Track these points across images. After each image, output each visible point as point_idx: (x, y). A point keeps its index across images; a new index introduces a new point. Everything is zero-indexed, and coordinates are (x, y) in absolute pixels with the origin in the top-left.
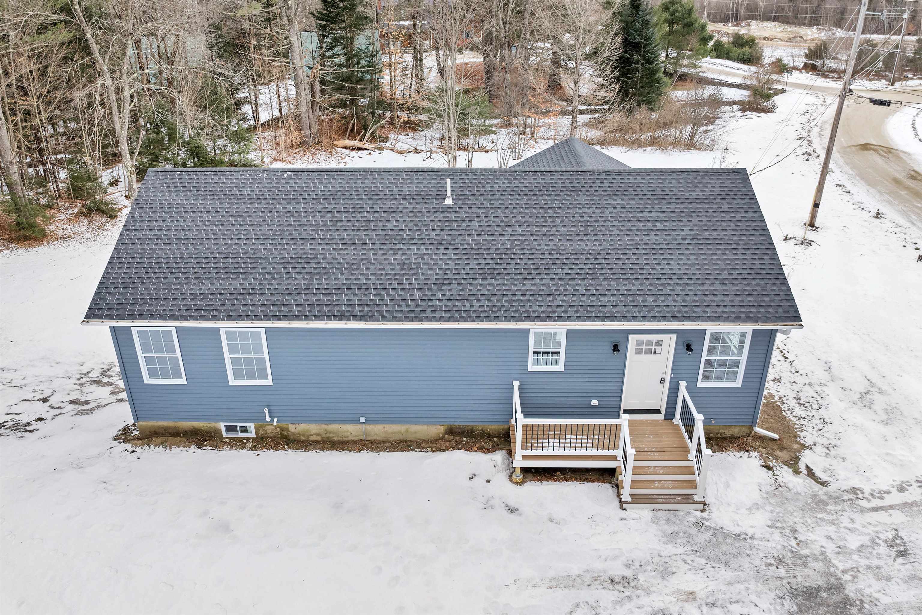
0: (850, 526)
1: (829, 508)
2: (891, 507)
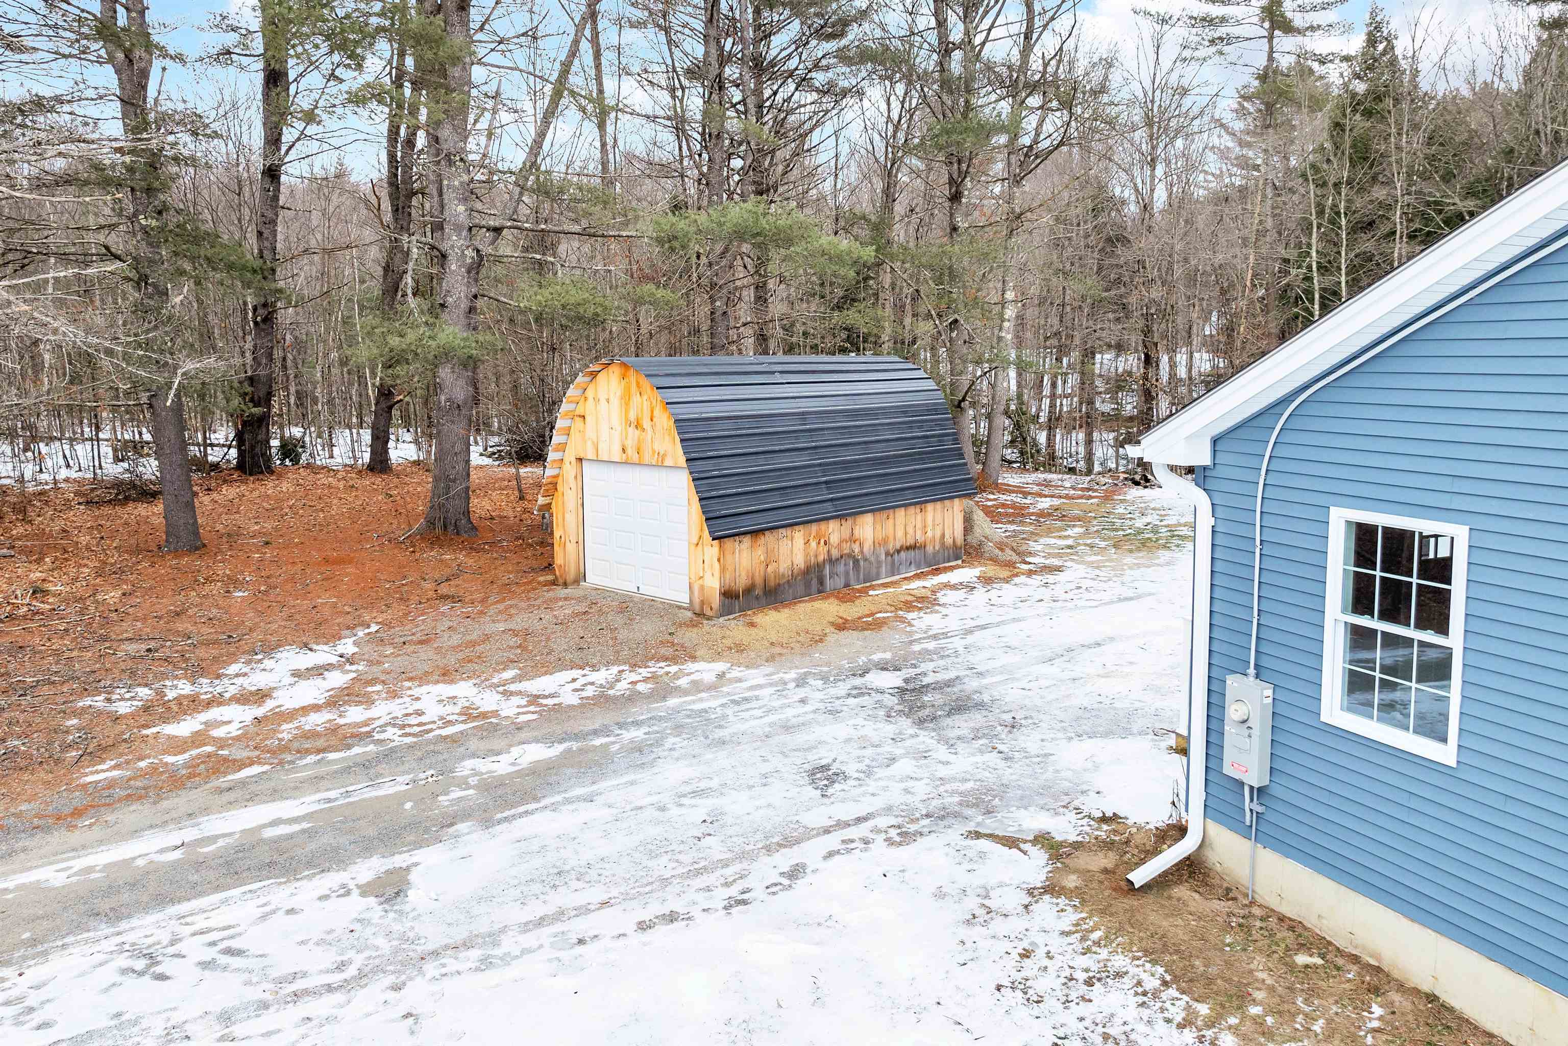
0: (911, 783)
1: (957, 799)
2: (827, 831)
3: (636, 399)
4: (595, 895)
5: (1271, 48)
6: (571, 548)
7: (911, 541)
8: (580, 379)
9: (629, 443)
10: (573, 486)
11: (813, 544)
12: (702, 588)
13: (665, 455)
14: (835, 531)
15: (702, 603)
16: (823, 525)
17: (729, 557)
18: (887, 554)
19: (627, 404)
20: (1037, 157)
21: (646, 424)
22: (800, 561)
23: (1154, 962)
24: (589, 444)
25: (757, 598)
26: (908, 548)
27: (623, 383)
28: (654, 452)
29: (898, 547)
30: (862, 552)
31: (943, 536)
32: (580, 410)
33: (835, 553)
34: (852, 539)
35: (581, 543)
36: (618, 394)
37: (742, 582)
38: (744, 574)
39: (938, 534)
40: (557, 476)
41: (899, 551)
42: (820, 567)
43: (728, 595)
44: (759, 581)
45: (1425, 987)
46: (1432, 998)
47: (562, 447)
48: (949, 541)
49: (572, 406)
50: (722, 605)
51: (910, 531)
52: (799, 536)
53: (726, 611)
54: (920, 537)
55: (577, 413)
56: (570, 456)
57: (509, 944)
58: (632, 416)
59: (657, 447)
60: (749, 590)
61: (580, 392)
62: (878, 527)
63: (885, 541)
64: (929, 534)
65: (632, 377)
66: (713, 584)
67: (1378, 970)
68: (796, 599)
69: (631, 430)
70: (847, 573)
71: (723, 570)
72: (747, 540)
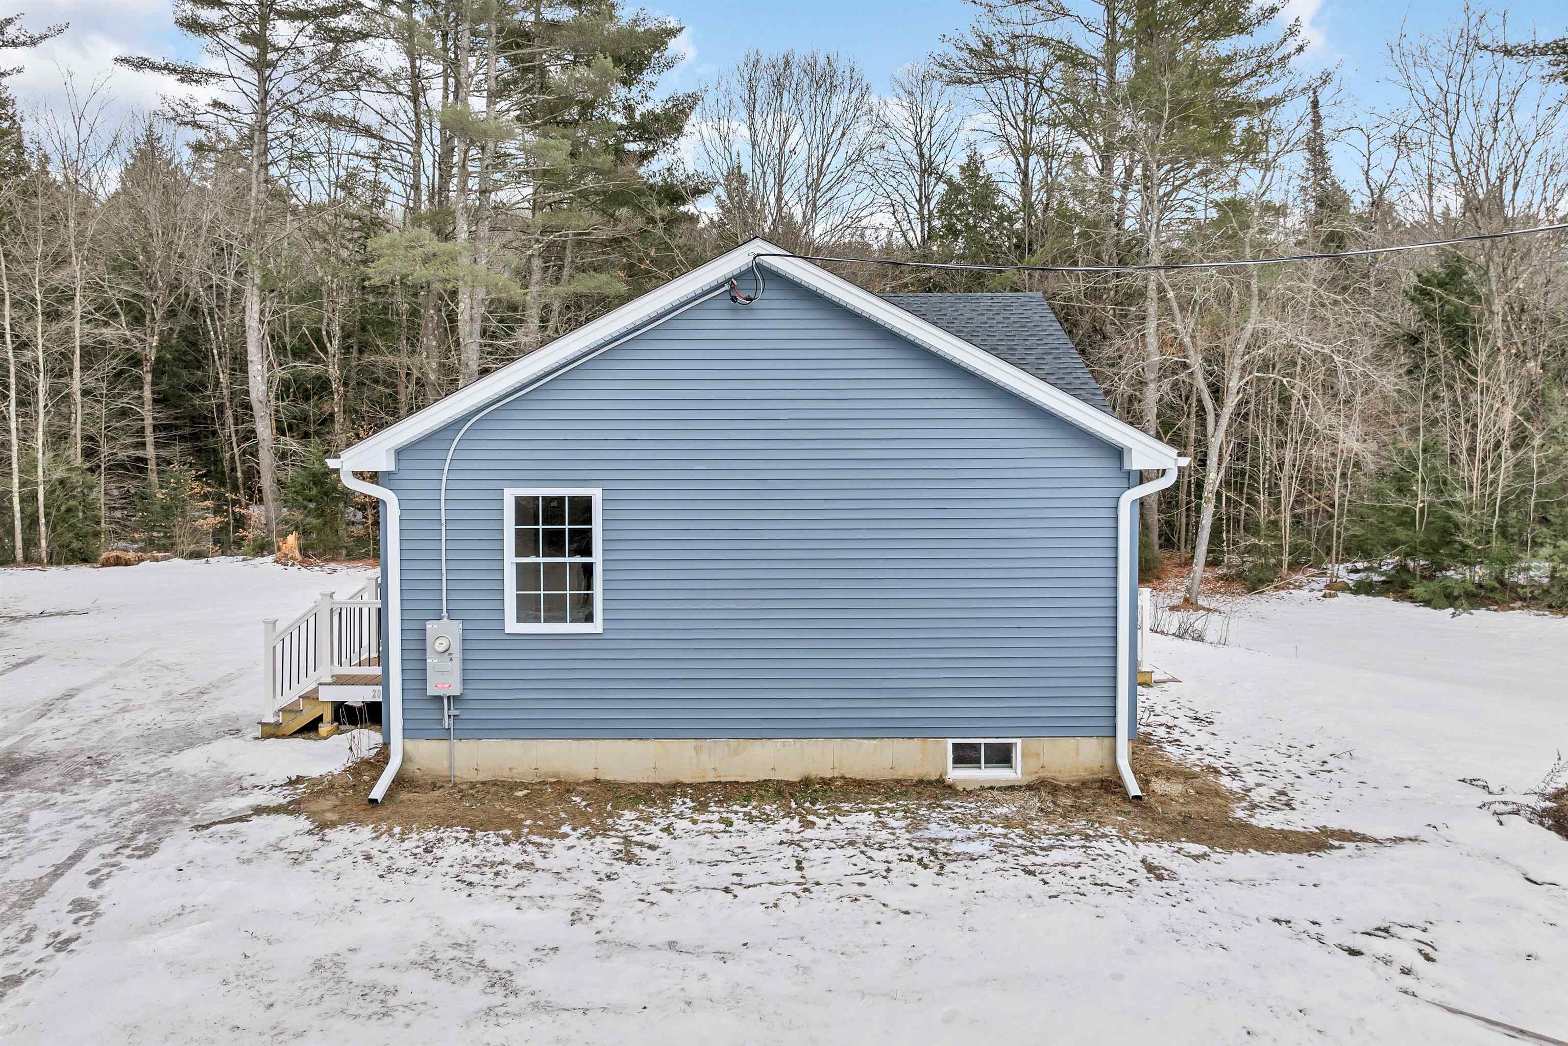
0: (76, 822)
1: (141, 816)
2: (57, 874)
23: (451, 826)
45: (591, 778)
46: (597, 781)
67: (559, 782)
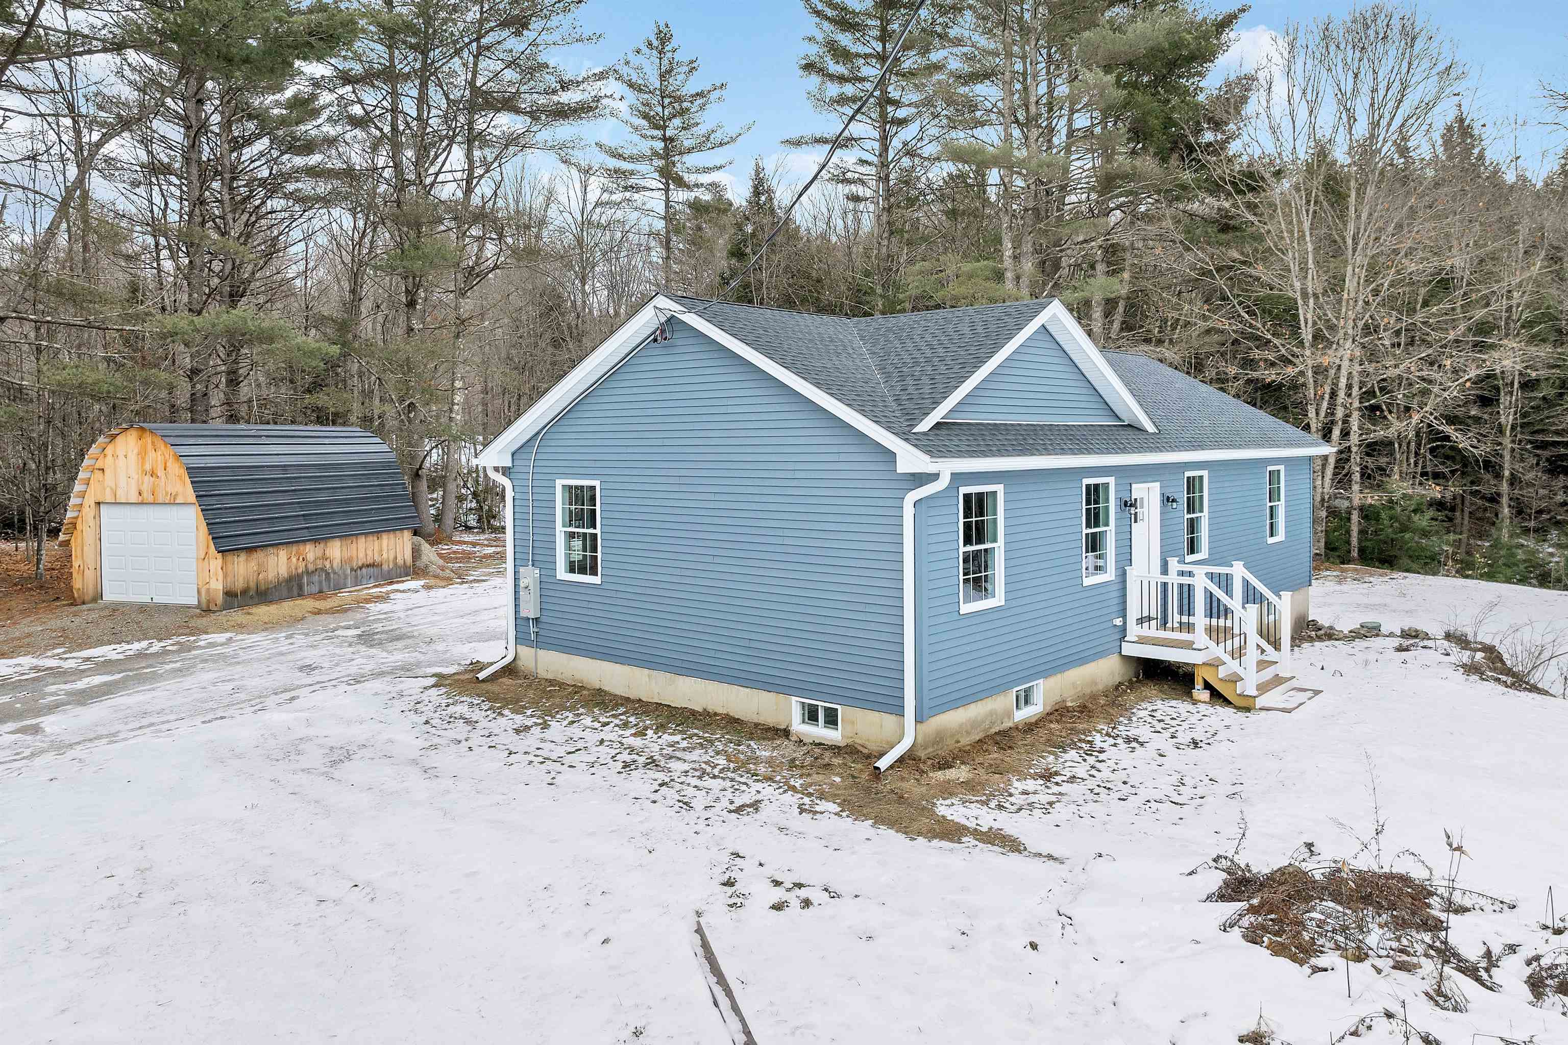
0: (363, 666)
1: (391, 668)
2: (311, 685)
3: (151, 454)
4: (172, 717)
5: (667, 198)
6: (90, 574)
7: (370, 561)
8: (101, 439)
9: (146, 488)
10: (92, 523)
11: (294, 560)
12: (208, 590)
13: (176, 495)
14: (311, 552)
15: (209, 601)
16: (301, 547)
17: (230, 567)
18: (352, 570)
19: (143, 459)
20: (478, 276)
21: (161, 473)
22: (283, 572)
23: (479, 697)
24: (108, 490)
25: (252, 597)
26: (368, 566)
27: (140, 442)
28: (167, 493)
29: (360, 564)
30: (332, 567)
31: (396, 558)
32: (99, 464)
33: (311, 567)
34: (324, 558)
35: (99, 569)
36: (136, 451)
37: (240, 585)
38: (241, 580)
39: (392, 557)
40: (77, 518)
41: (361, 568)
42: (299, 577)
43: (229, 594)
44: (252, 585)
45: (598, 687)
46: (599, 690)
47: (83, 495)
48: (400, 561)
49: (92, 462)
50: (225, 601)
51: (370, 553)
52: (283, 554)
53: (227, 606)
54: (377, 558)
55: (97, 466)
56: (89, 500)
57: (121, 736)
58: (148, 467)
59: (169, 490)
60: (245, 592)
61: (98, 451)
62: (344, 549)
63: (350, 559)
64: (385, 556)
65: (148, 439)
66: (217, 586)
67: (582, 687)
68: (281, 599)
69: (147, 478)
70: (320, 582)
71: (225, 576)
72: (243, 556)
